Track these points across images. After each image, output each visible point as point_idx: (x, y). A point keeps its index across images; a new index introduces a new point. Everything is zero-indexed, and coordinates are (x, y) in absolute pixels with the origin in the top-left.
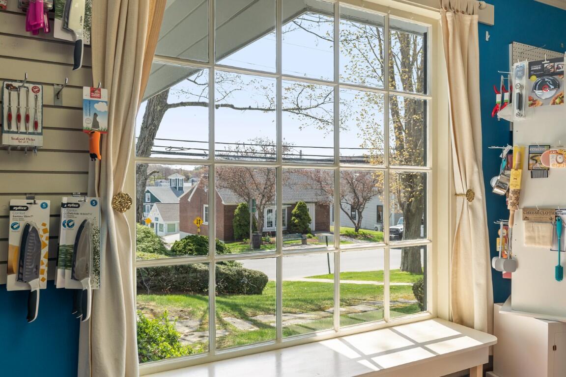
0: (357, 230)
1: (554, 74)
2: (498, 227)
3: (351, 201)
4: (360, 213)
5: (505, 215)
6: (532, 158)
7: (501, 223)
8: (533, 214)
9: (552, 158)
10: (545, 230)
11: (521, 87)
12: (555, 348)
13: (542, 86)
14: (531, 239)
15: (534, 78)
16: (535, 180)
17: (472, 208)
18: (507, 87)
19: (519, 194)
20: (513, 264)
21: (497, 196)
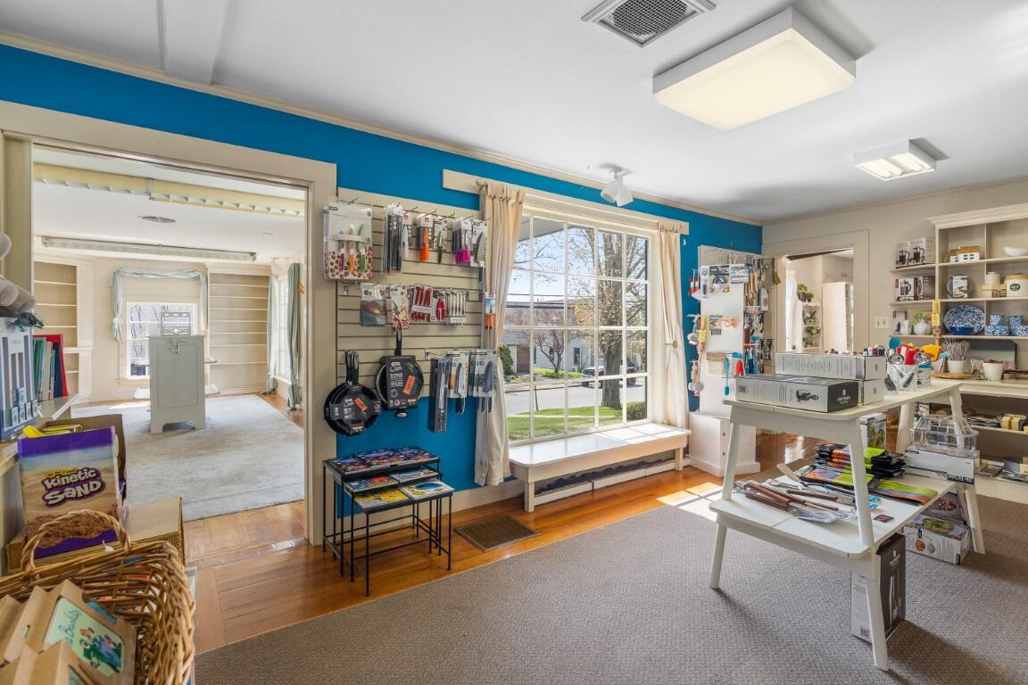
0: (556, 371)
1: (724, 274)
2: (692, 364)
3: (552, 345)
4: (559, 356)
5: (696, 357)
6: (712, 323)
7: (694, 362)
8: (713, 357)
9: (723, 323)
10: (719, 365)
11: (706, 281)
12: (724, 434)
13: (717, 281)
14: (711, 371)
15: (713, 277)
16: (714, 336)
17: (676, 353)
18: (697, 278)
19: (703, 344)
20: (701, 387)
21: (692, 345)
